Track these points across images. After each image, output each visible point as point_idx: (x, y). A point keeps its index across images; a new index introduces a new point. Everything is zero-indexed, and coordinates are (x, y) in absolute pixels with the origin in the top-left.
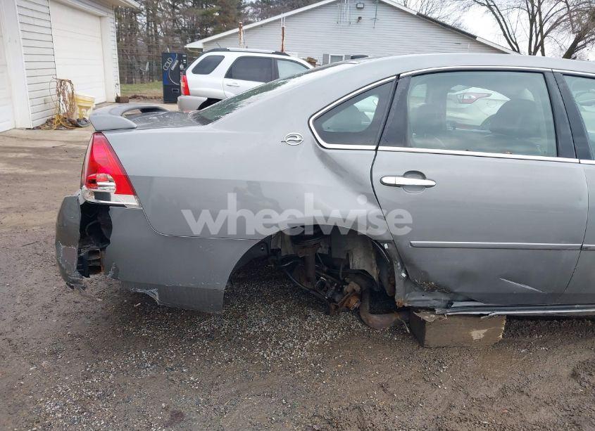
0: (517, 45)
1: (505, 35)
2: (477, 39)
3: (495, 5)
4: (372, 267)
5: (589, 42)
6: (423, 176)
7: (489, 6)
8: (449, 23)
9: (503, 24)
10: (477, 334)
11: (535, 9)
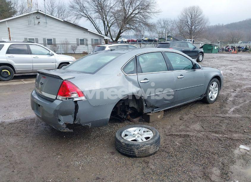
0: (100, 31)
1: (96, 28)
2: (88, 30)
3: (90, 17)
4: (135, 105)
5: (124, 31)
6: (147, 80)
7: (88, 18)
8: (72, 22)
9: (95, 24)
10: (159, 117)
11: (105, 19)
